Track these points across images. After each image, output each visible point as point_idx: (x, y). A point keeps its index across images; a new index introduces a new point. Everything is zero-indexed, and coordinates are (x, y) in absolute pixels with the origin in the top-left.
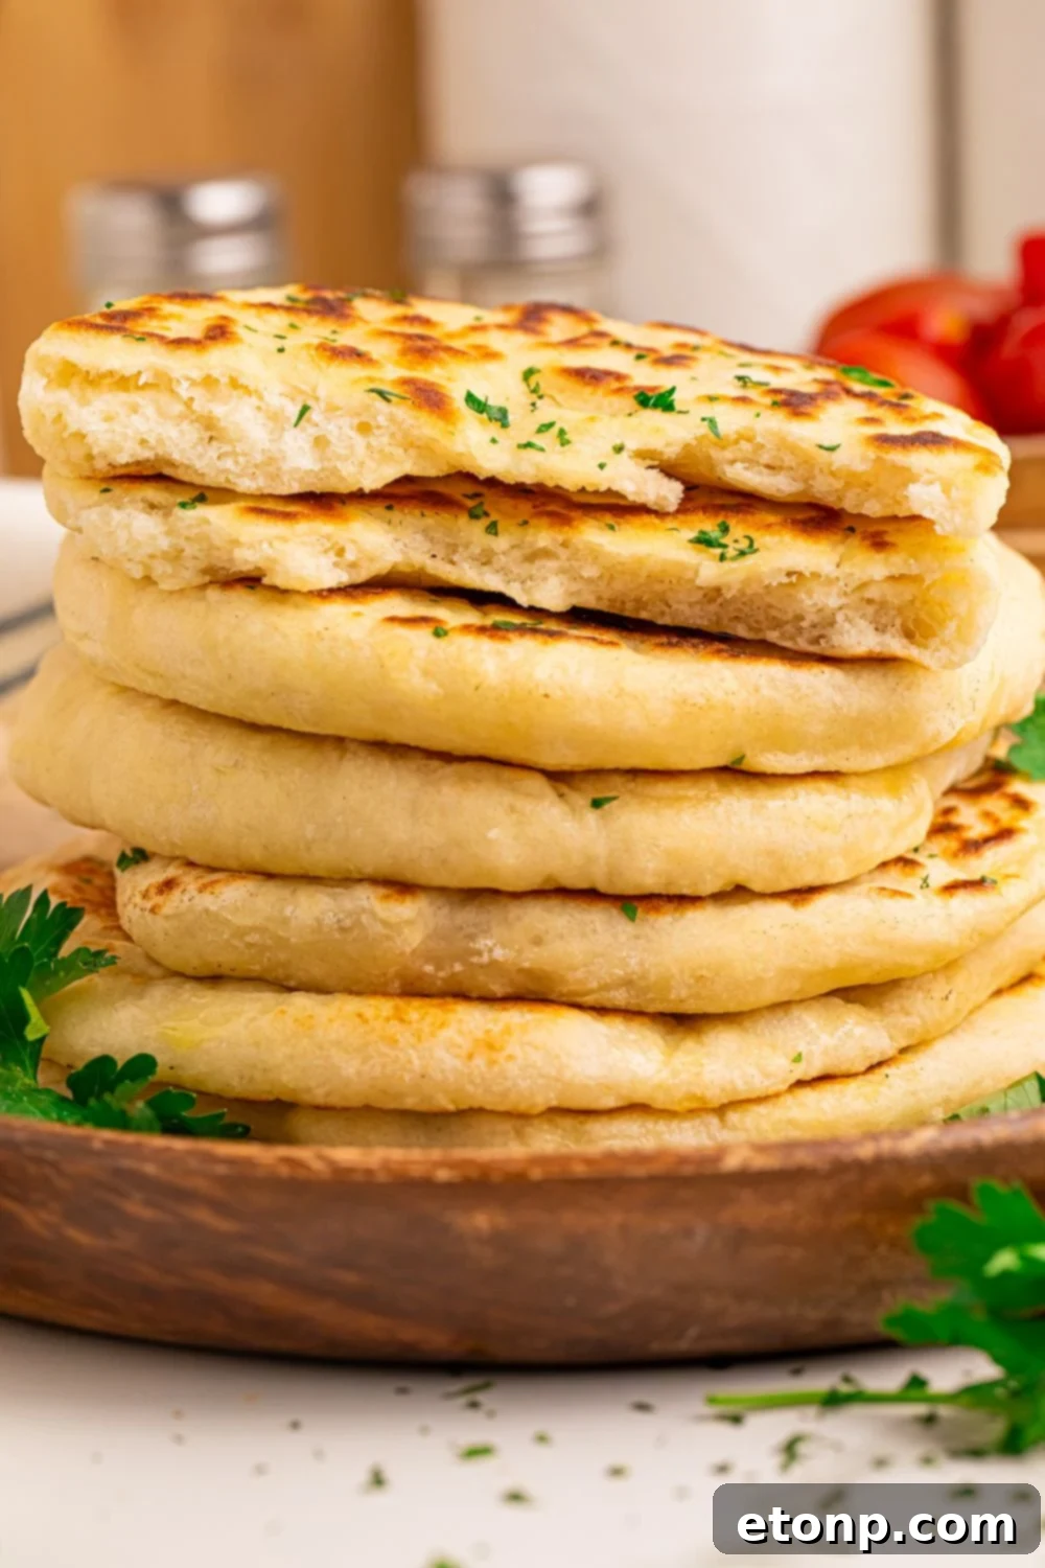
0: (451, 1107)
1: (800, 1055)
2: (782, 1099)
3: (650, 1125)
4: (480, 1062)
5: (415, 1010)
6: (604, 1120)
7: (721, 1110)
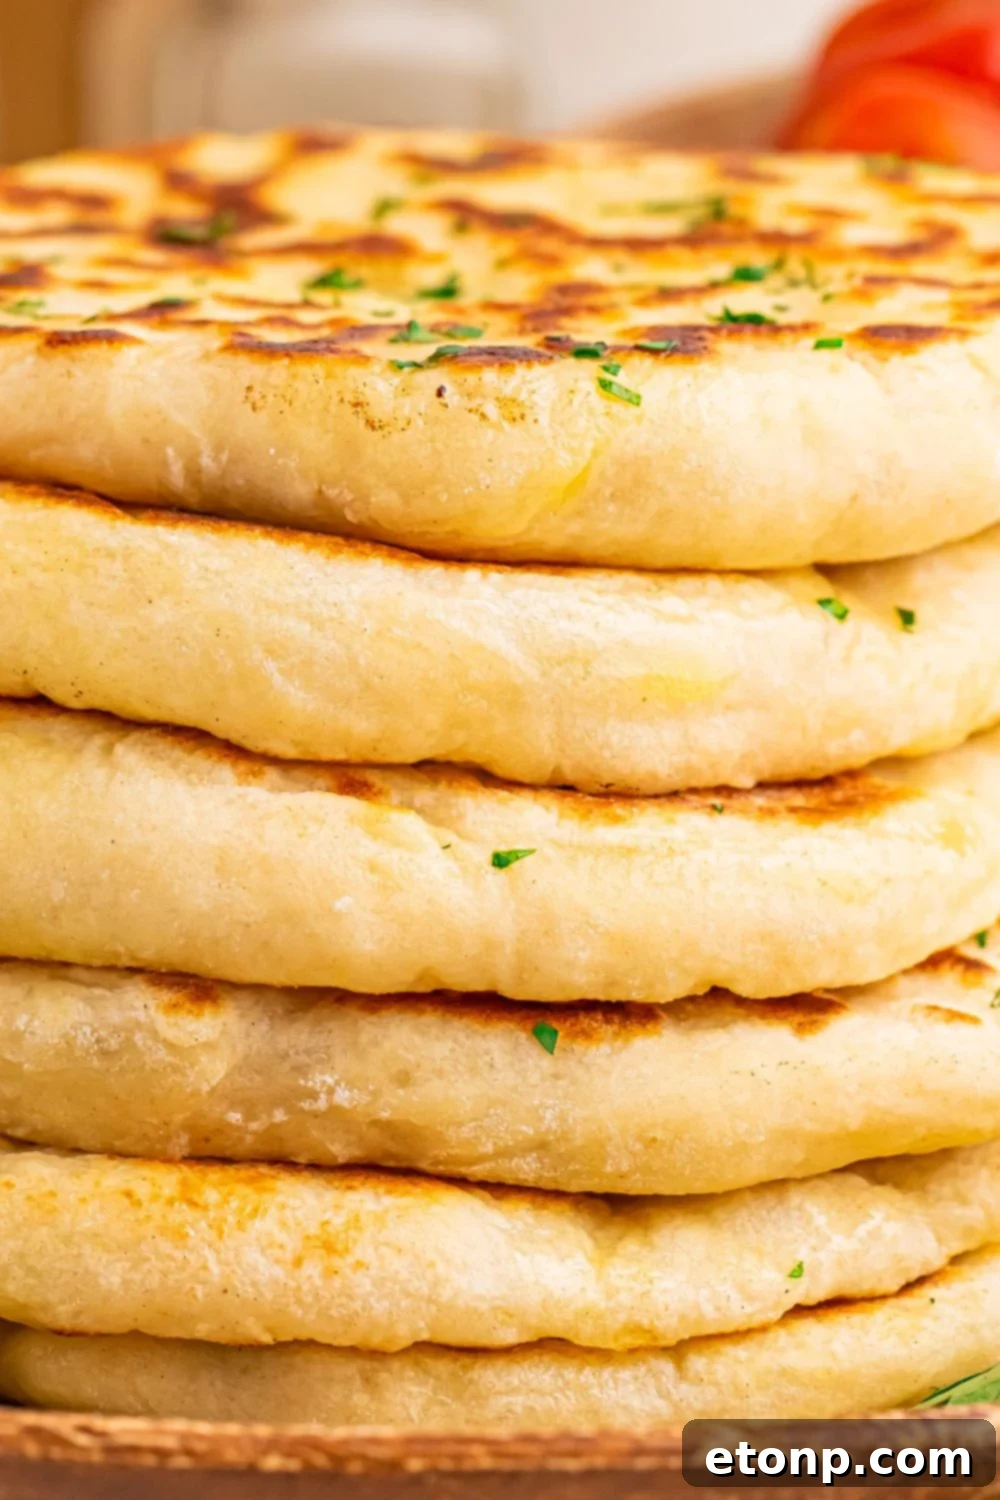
0: (267, 1339)
1: (800, 1266)
2: (771, 1335)
3: (570, 1374)
4: (312, 1270)
5: (212, 1186)
6: (500, 1363)
7: (678, 1350)
